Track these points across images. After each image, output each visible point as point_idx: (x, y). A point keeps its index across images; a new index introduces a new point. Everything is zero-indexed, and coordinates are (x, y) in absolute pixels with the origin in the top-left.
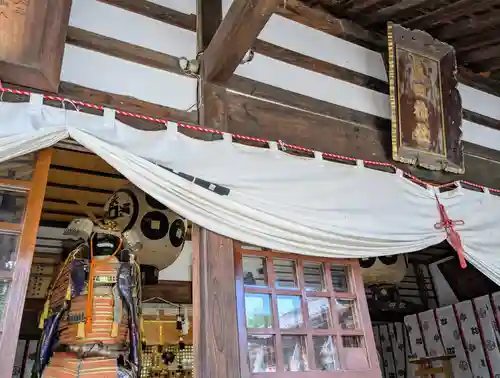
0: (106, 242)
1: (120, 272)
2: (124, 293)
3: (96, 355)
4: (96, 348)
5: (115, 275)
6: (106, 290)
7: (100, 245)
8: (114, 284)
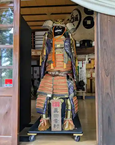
0: (58, 29)
1: (65, 42)
2: (67, 51)
3: (58, 75)
4: (57, 73)
5: (63, 43)
6: (60, 50)
7: (56, 31)
8: (63, 48)
